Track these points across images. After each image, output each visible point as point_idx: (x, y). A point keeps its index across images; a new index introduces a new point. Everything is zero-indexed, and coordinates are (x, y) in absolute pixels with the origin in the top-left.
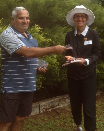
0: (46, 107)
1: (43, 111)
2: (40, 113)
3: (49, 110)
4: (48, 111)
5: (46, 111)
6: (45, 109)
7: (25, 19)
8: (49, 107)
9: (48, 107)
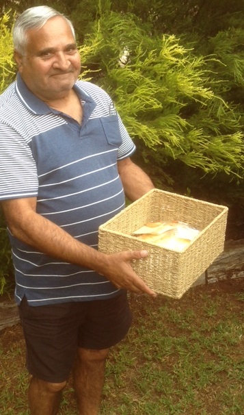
0: (228, 268)
1: (218, 277)
2: (207, 282)
3: (237, 274)
4: (234, 276)
5: (227, 277)
6: (223, 271)
7: (61, 53)
8: (237, 268)
9: (235, 266)
